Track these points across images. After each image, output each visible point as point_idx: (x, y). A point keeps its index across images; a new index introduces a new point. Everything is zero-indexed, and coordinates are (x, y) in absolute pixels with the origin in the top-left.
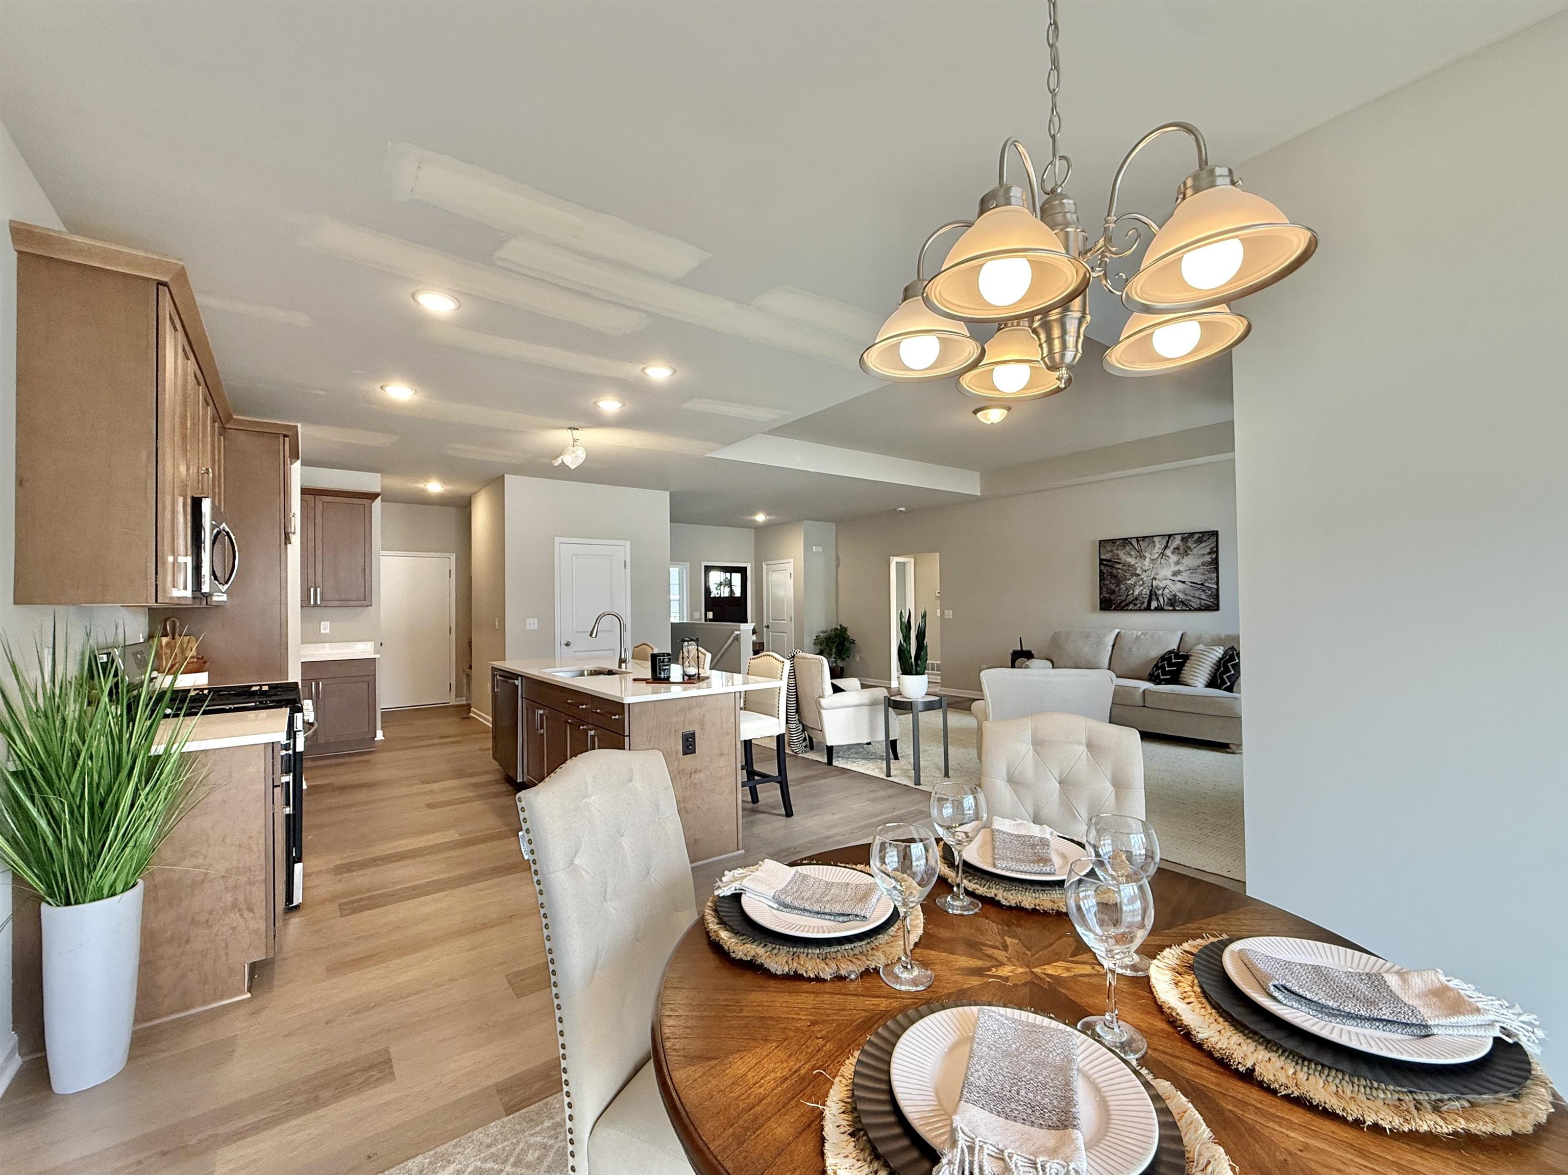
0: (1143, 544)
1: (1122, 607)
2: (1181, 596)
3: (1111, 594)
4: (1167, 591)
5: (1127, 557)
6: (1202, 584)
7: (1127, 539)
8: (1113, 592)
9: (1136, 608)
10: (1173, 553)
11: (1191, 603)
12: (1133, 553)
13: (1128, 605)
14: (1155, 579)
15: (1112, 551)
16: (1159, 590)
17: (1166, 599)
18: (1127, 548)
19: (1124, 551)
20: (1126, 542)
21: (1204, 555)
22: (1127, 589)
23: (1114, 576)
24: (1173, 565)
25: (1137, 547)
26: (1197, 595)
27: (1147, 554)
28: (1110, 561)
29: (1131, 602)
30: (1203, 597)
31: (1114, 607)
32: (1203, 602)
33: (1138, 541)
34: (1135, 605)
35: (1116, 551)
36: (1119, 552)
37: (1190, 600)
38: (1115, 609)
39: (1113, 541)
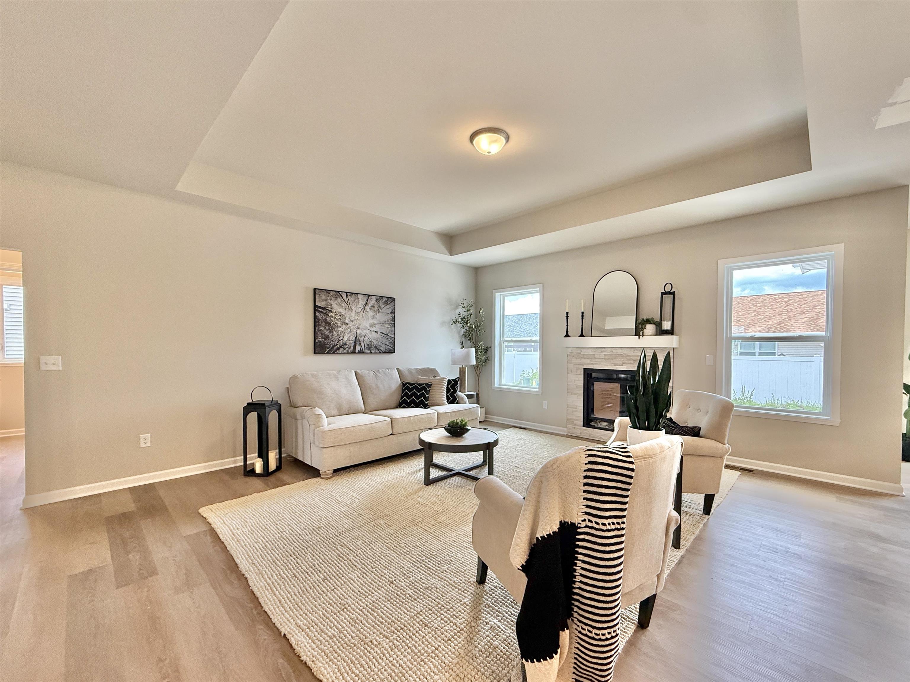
0: (351, 299)
1: (334, 351)
2: (375, 343)
3: (325, 339)
4: (366, 338)
5: (337, 307)
6: (387, 335)
7: (338, 292)
8: (327, 337)
9: (345, 351)
10: (371, 309)
11: (381, 348)
12: (343, 305)
13: (338, 349)
14: (359, 328)
15: (326, 300)
16: (361, 337)
17: (366, 345)
18: (339, 300)
19: (336, 302)
20: (338, 293)
21: (388, 314)
22: (338, 335)
23: (328, 323)
24: (370, 319)
25: (346, 301)
26: (384, 342)
27: (353, 308)
28: (324, 309)
29: (341, 347)
30: (388, 343)
31: (327, 350)
32: (387, 347)
33: (347, 296)
34: (344, 349)
35: (330, 301)
36: (332, 302)
37: (380, 346)
38: (327, 353)
39: (328, 291)
